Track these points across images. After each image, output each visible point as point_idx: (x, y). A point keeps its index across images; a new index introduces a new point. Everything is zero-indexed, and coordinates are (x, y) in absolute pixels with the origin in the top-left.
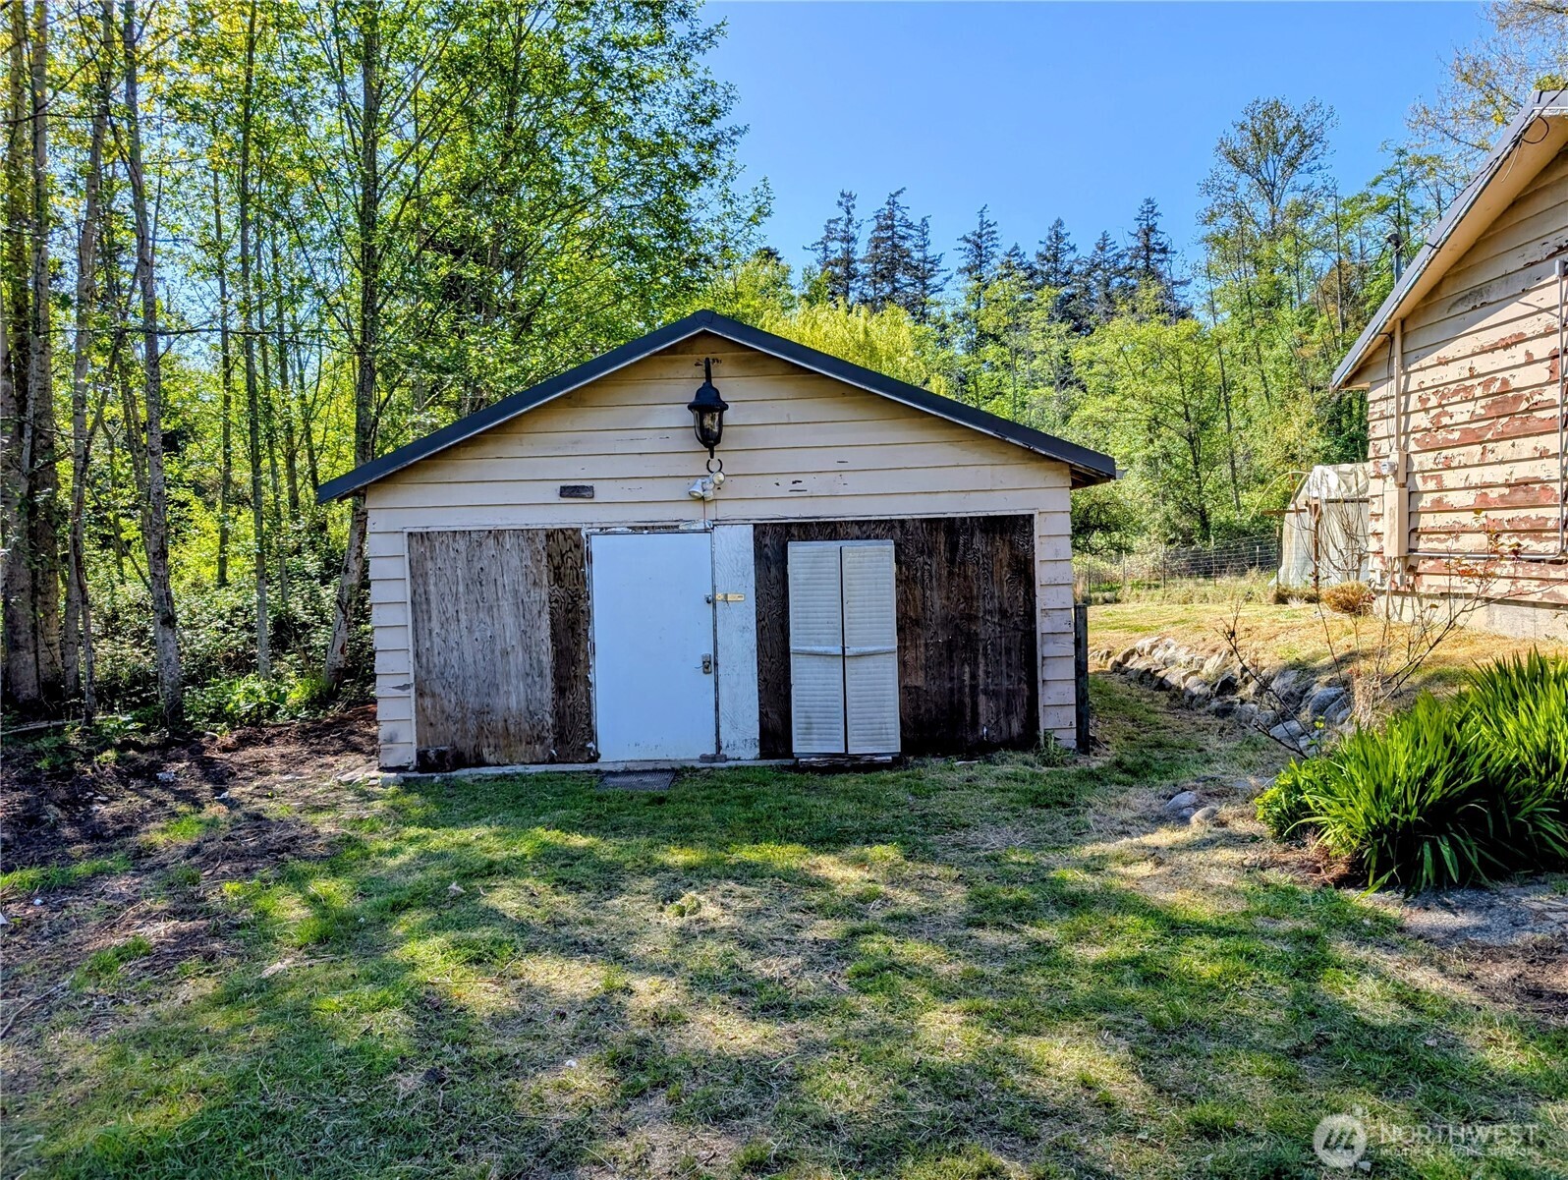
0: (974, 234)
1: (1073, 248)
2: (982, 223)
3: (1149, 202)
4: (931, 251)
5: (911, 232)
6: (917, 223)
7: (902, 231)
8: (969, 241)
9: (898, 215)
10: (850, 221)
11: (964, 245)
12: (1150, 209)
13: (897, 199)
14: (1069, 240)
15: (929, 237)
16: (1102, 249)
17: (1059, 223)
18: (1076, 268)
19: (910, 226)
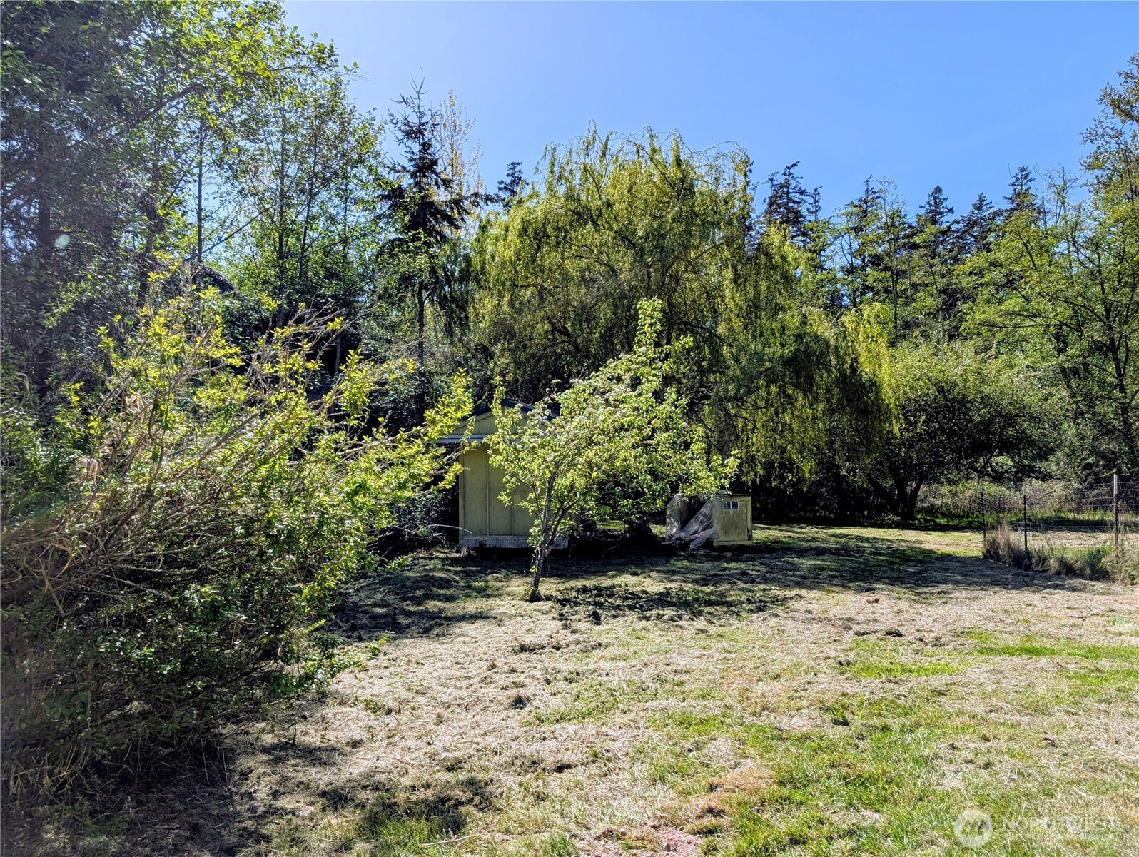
0: (861, 200)
1: (951, 210)
2: (867, 191)
3: (1023, 170)
4: (821, 216)
5: (804, 197)
6: (810, 190)
7: (797, 197)
8: (856, 206)
9: (793, 183)
10: (748, 183)
11: (851, 209)
12: (1024, 174)
13: (792, 171)
14: (948, 204)
15: (820, 204)
16: (979, 209)
17: (938, 190)
18: (955, 227)
19: (802, 193)
